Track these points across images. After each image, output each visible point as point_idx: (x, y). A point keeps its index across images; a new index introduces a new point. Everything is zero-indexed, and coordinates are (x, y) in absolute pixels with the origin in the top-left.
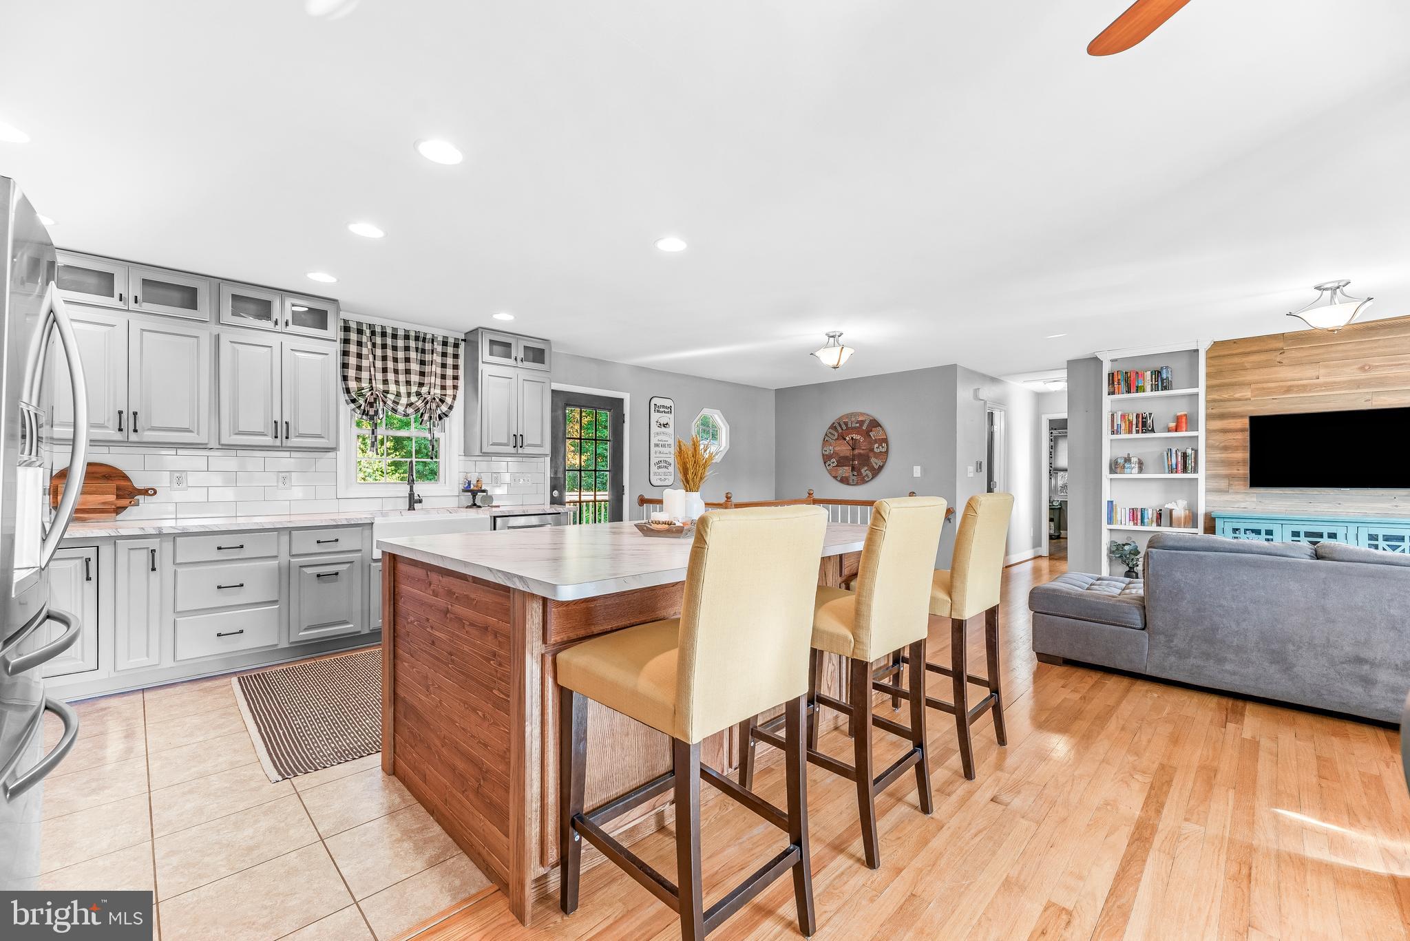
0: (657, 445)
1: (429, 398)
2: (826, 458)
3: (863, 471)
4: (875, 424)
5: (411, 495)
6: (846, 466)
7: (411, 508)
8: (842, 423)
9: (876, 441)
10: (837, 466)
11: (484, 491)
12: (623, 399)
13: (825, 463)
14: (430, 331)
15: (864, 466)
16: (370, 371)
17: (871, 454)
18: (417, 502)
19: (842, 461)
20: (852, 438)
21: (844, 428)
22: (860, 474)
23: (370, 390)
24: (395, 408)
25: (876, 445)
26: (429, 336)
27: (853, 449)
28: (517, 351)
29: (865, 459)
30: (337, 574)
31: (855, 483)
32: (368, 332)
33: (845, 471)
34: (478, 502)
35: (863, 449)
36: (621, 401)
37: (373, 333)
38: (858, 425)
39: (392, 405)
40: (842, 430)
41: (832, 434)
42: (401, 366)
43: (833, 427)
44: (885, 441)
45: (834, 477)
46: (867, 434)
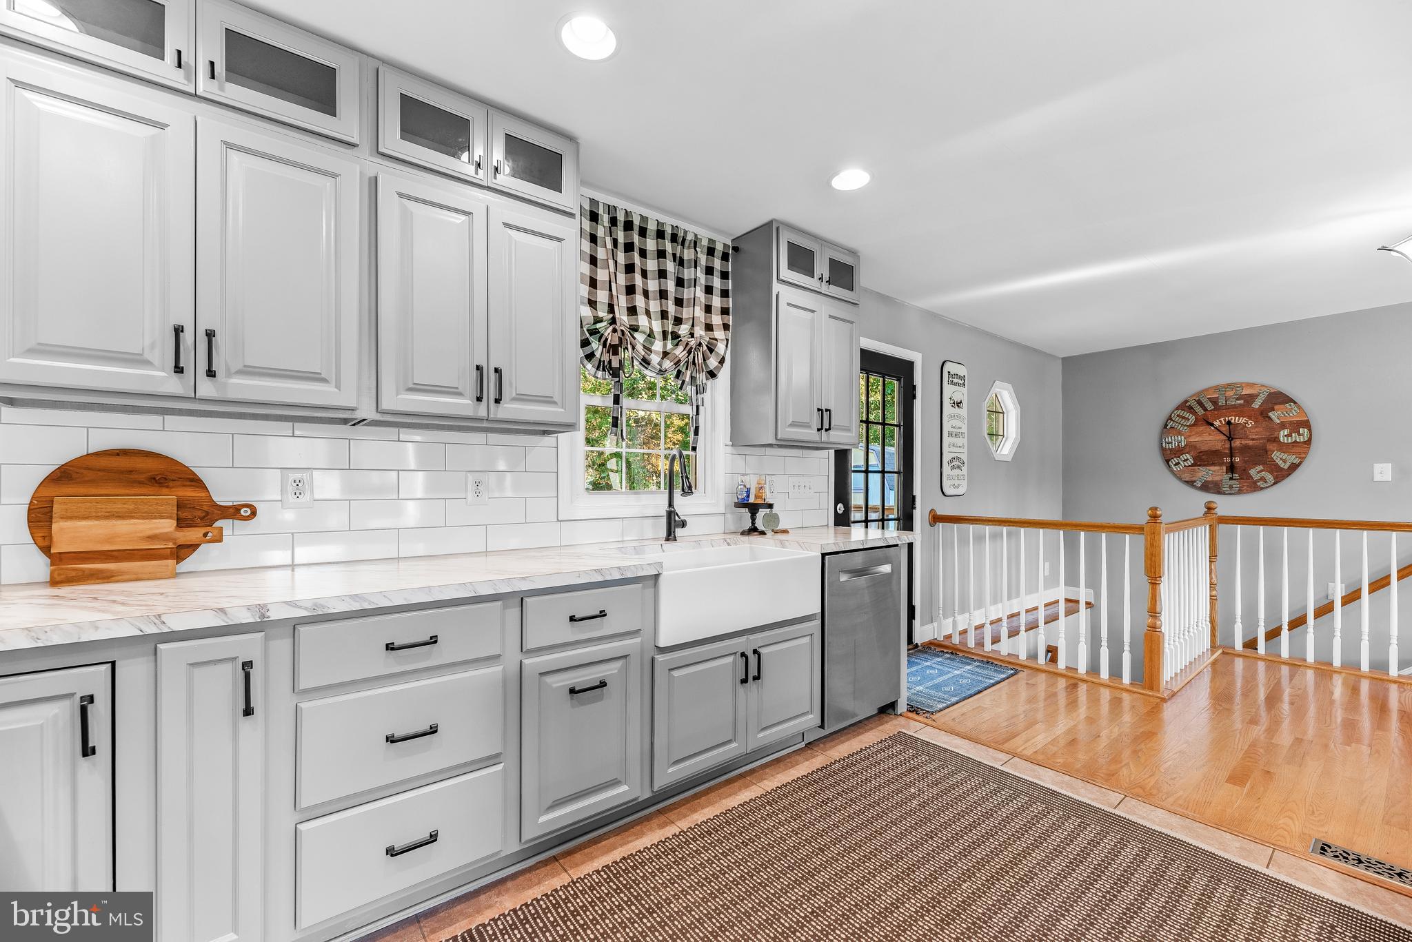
0: (951, 434)
1: (693, 343)
2: (1168, 456)
3: (1253, 472)
4: (1279, 398)
5: (671, 514)
6: (1213, 464)
7: (670, 536)
8: (1204, 401)
9: (1283, 426)
10: (1192, 465)
11: (770, 506)
12: (913, 362)
13: (1167, 461)
14: (691, 229)
15: (1256, 464)
16: (610, 290)
17: (1270, 446)
18: (678, 526)
19: (1204, 458)
20: (1229, 423)
21: (1210, 406)
22: (1245, 475)
23: (611, 324)
24: (647, 356)
25: (1286, 432)
26: (690, 237)
27: (1230, 439)
28: (822, 268)
29: (1260, 455)
30: (603, 684)
31: (1236, 488)
32: (605, 219)
33: (1215, 473)
34: (760, 525)
35: (1253, 439)
36: (910, 365)
37: (614, 221)
38: (1241, 402)
39: (643, 353)
40: (1205, 410)
41: (1183, 418)
42: (653, 285)
43: (1185, 406)
44: (1306, 424)
45: (1187, 482)
46: (1263, 414)
